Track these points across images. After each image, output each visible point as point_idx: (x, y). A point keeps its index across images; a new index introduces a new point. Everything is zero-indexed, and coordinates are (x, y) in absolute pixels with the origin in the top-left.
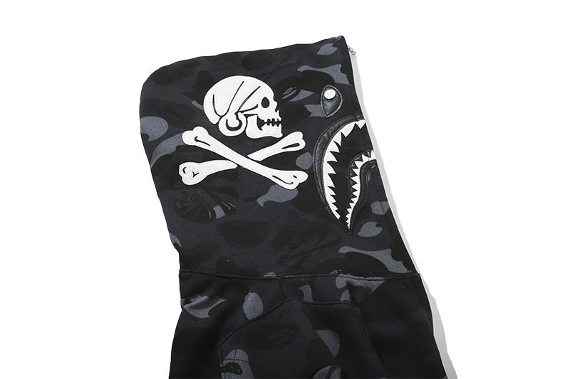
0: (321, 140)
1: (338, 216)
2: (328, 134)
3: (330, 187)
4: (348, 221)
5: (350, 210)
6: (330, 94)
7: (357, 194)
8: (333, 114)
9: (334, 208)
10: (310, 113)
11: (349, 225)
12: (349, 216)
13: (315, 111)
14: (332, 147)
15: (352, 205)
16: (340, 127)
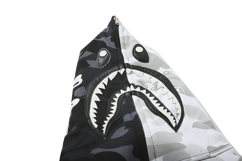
0: (94, 81)
1: (96, 126)
2: (99, 78)
3: (95, 109)
4: (104, 129)
5: (106, 122)
6: (103, 53)
7: (114, 112)
8: (104, 66)
9: (93, 121)
10: (89, 65)
11: (104, 132)
12: (105, 126)
13: (92, 64)
14: (101, 86)
15: (108, 119)
16: (108, 74)
